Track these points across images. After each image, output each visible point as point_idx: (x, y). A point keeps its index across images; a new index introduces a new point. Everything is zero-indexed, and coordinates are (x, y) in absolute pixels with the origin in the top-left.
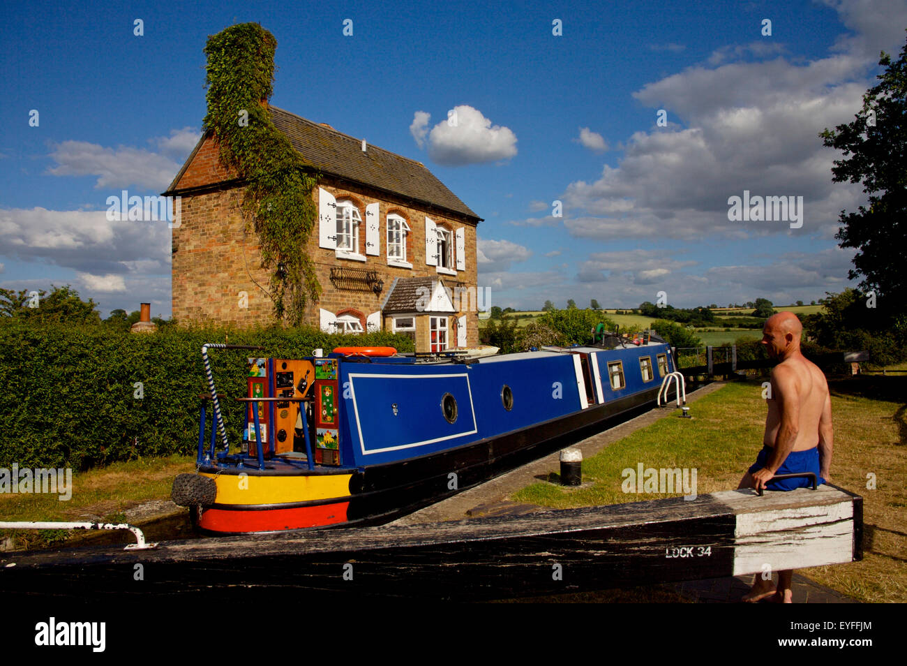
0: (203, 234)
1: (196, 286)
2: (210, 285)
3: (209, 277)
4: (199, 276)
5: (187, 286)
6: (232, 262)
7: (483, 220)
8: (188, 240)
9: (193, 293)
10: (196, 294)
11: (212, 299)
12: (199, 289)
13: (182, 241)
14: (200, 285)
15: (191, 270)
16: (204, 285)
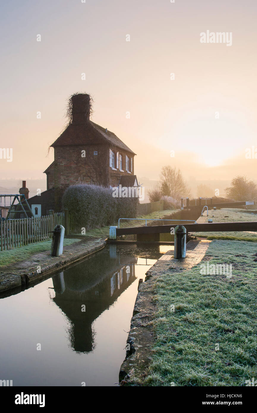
0: (68, 161)
1: (65, 177)
2: (71, 177)
3: (70, 174)
4: (66, 174)
5: (61, 177)
6: (80, 170)
7: (136, 155)
8: (61, 162)
9: (63, 179)
10: (65, 180)
11: (72, 182)
12: (66, 178)
13: (58, 162)
14: (67, 177)
15: (63, 172)
16: (68, 177)
